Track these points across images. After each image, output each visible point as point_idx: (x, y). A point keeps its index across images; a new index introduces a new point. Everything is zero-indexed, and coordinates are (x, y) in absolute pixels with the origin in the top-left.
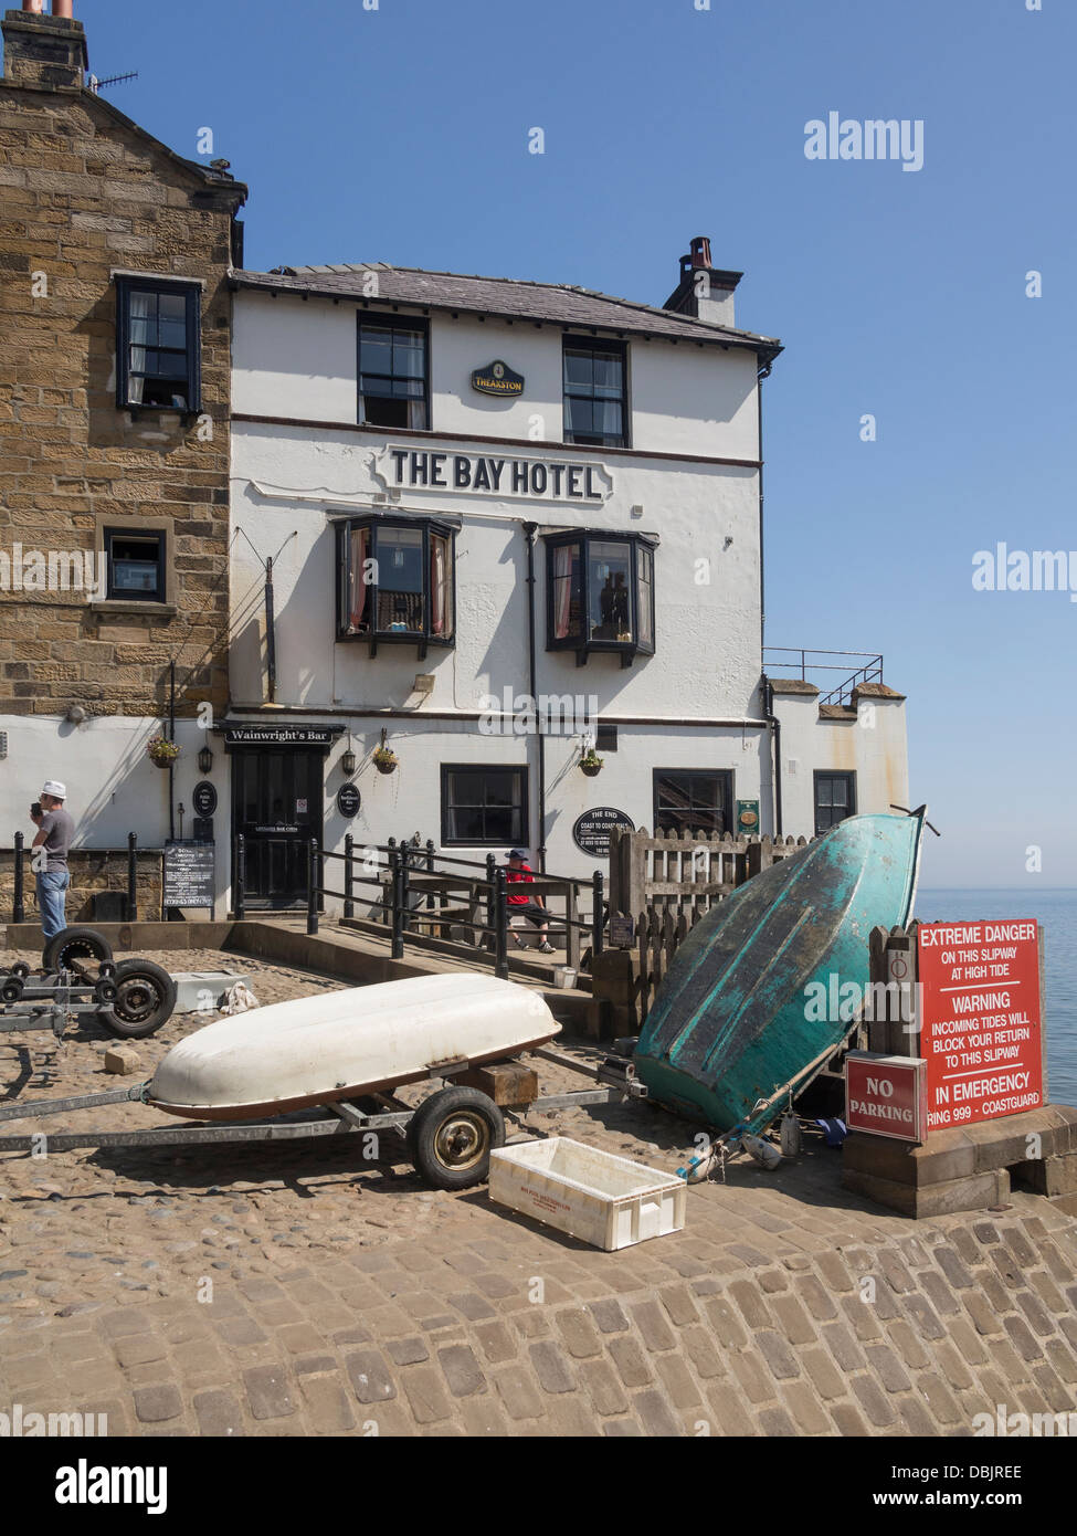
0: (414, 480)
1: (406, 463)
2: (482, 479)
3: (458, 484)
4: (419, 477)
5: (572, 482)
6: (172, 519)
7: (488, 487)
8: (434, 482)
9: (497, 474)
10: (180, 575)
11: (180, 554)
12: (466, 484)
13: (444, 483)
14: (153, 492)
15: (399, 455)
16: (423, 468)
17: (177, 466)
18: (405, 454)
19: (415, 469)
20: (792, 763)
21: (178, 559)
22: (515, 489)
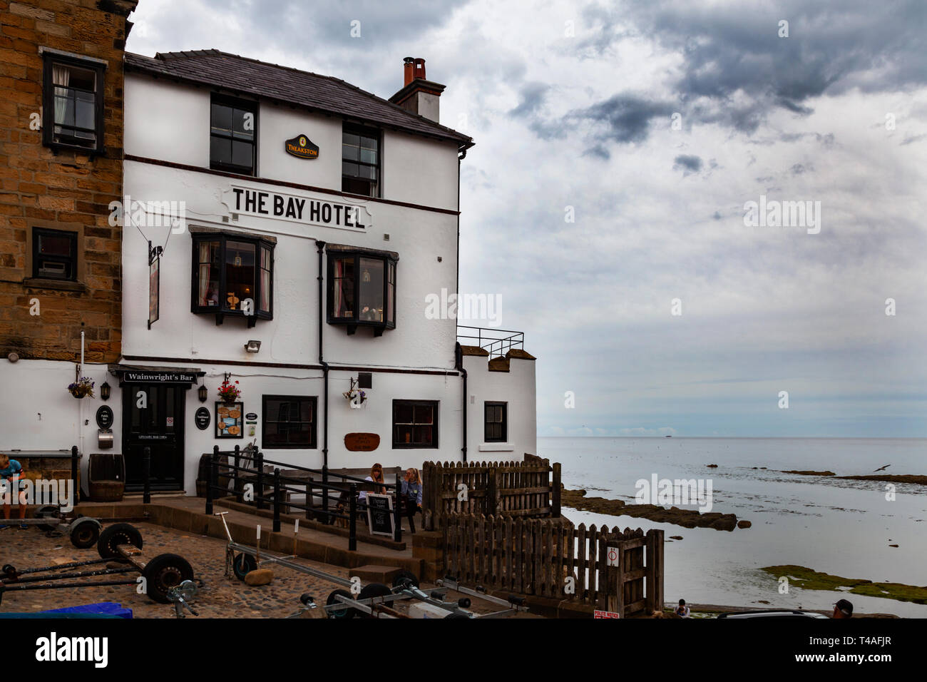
0: (247, 209)
1: (243, 197)
2: (291, 211)
3: (276, 213)
4: (251, 205)
5: (347, 217)
6: (83, 225)
7: (295, 217)
8: (261, 211)
9: (300, 208)
10: (89, 264)
11: (88, 249)
12: (281, 214)
13: (266, 212)
14: (68, 205)
15: (238, 192)
16: (254, 202)
17: (87, 189)
18: (242, 191)
19: (248, 201)
20: (473, 397)
21: (87, 253)
22: (312, 219)
